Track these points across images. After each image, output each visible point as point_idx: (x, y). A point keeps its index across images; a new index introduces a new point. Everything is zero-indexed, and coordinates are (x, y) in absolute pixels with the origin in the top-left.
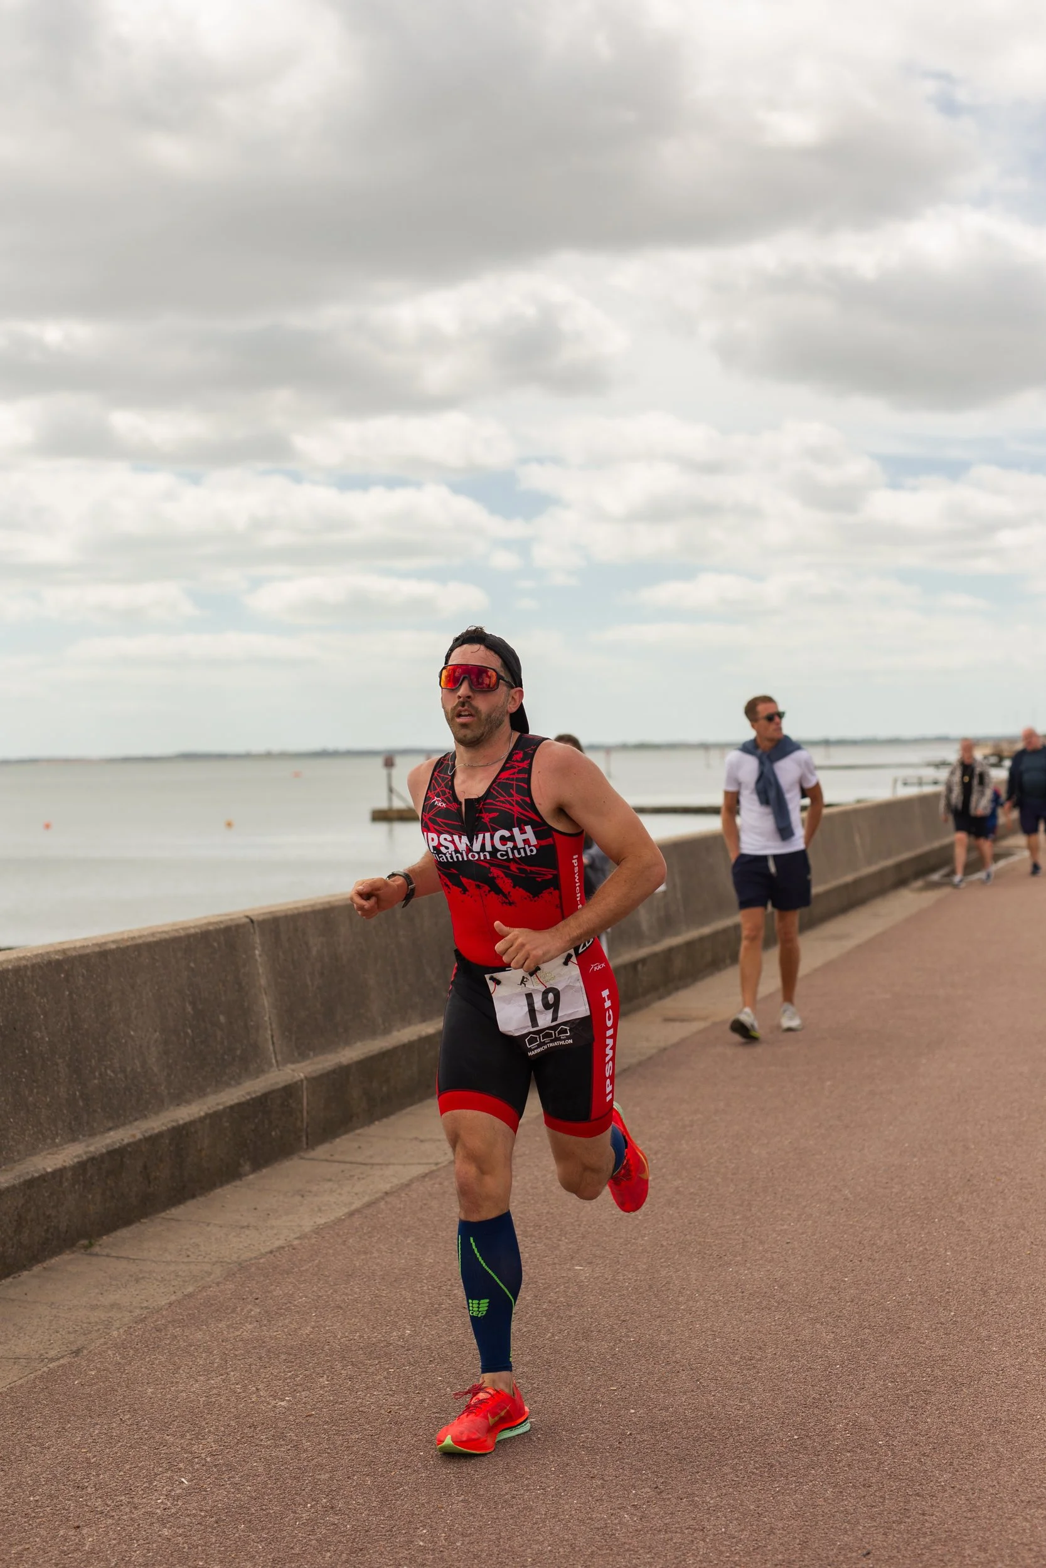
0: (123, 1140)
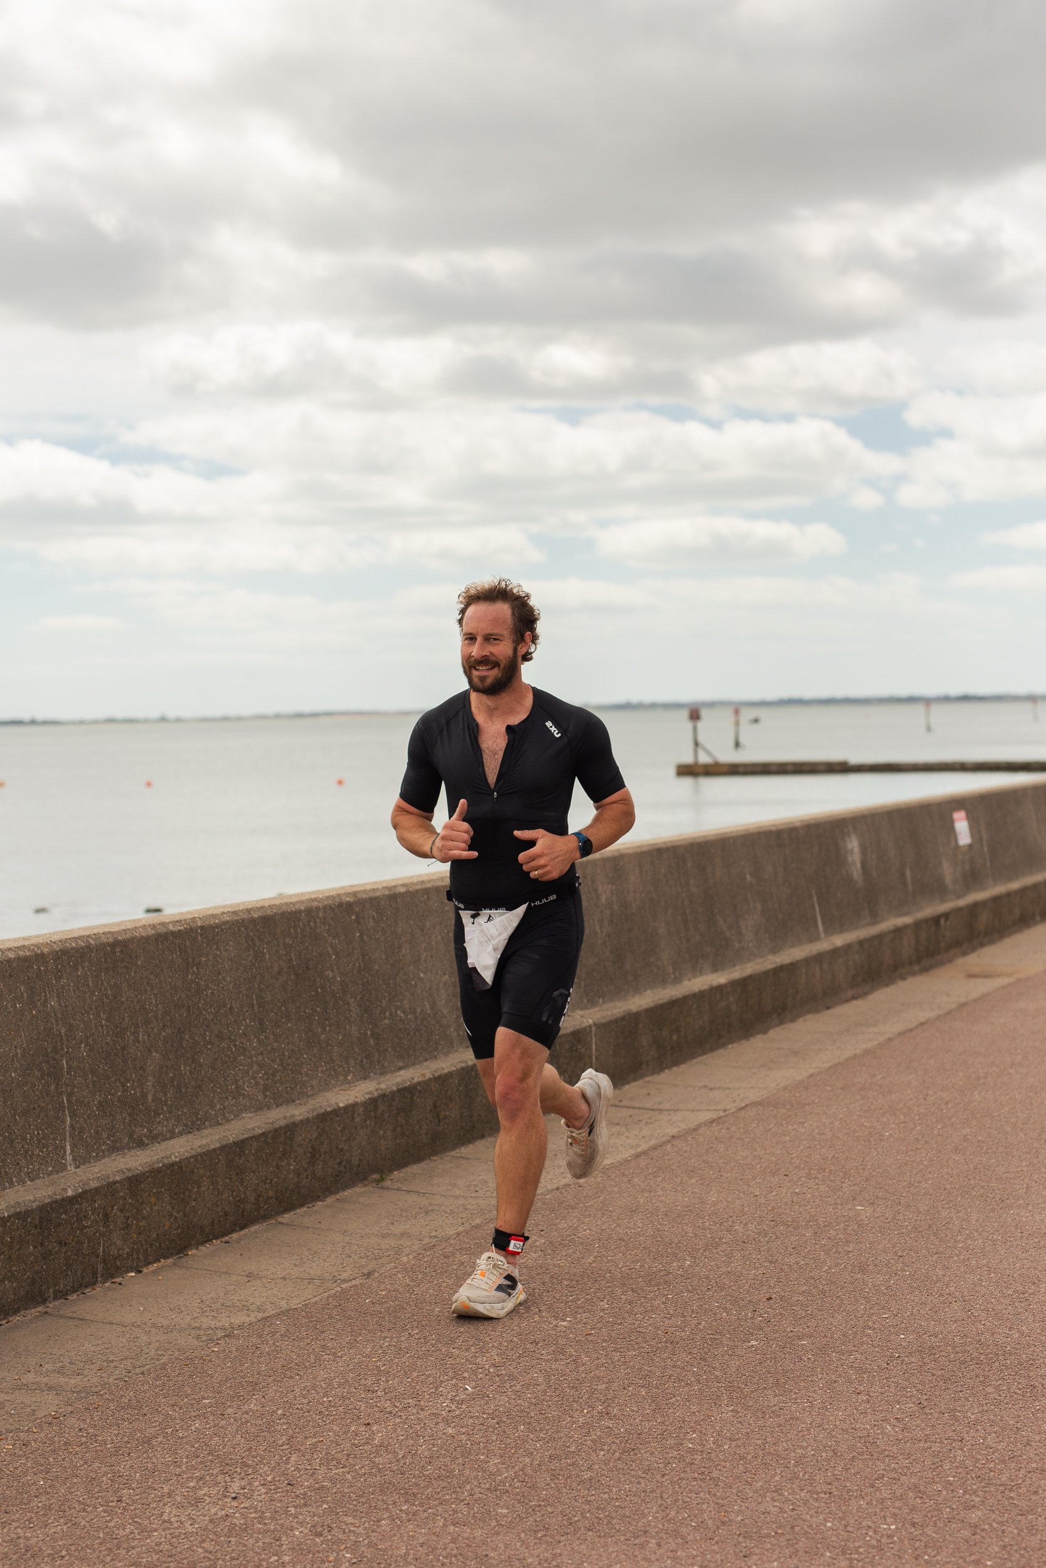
0: (413, 1079)
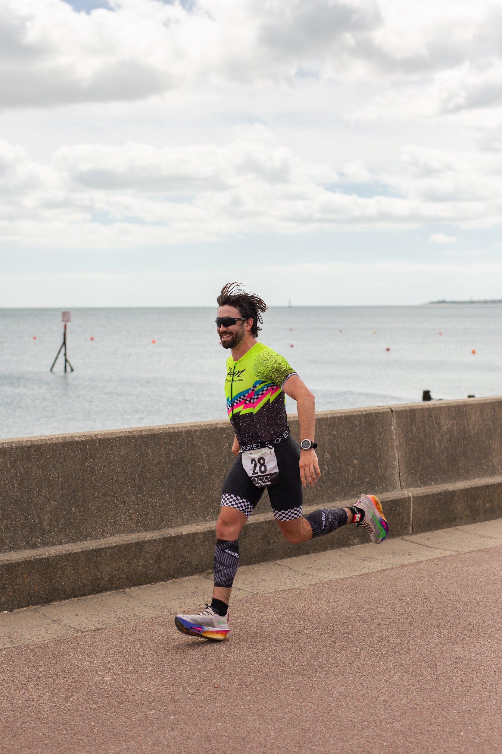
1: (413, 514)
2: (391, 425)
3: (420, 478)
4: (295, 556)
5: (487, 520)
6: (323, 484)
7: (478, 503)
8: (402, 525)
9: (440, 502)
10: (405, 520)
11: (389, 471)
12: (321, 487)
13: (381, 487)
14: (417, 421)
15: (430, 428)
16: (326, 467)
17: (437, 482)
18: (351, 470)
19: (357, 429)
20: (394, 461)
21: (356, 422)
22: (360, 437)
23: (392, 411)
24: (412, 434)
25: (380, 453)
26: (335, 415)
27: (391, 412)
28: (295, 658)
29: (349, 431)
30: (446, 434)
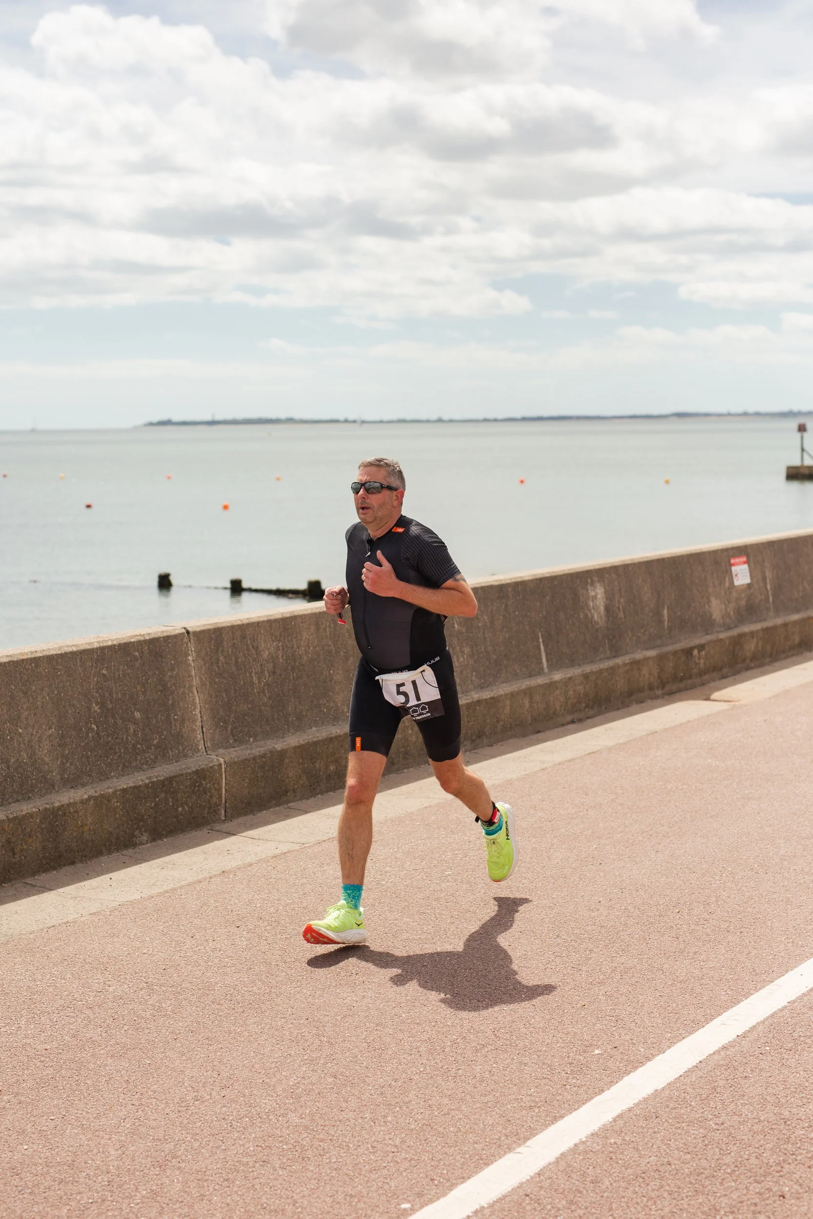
1: (226, 790)
2: (187, 655)
3: (232, 733)
4: (54, 869)
5: (331, 790)
6: (91, 752)
7: (317, 765)
8: (210, 808)
9: (264, 768)
10: (215, 800)
11: (187, 726)
12: (88, 757)
13: (177, 752)
14: (225, 646)
15: (244, 656)
16: (94, 727)
17: (257, 738)
18: (132, 727)
19: (137, 664)
20: (194, 709)
21: (137, 654)
22: (143, 676)
23: (188, 632)
24: (218, 667)
25: (173, 699)
26: (105, 644)
27: (186, 634)
28: (106, 1032)
29: (126, 668)
30: (267, 662)
